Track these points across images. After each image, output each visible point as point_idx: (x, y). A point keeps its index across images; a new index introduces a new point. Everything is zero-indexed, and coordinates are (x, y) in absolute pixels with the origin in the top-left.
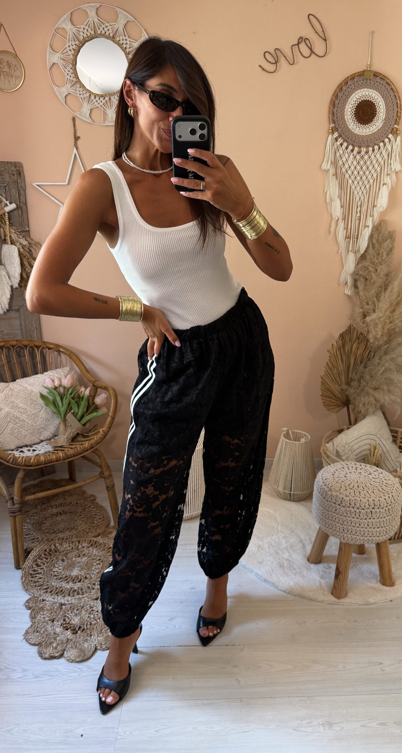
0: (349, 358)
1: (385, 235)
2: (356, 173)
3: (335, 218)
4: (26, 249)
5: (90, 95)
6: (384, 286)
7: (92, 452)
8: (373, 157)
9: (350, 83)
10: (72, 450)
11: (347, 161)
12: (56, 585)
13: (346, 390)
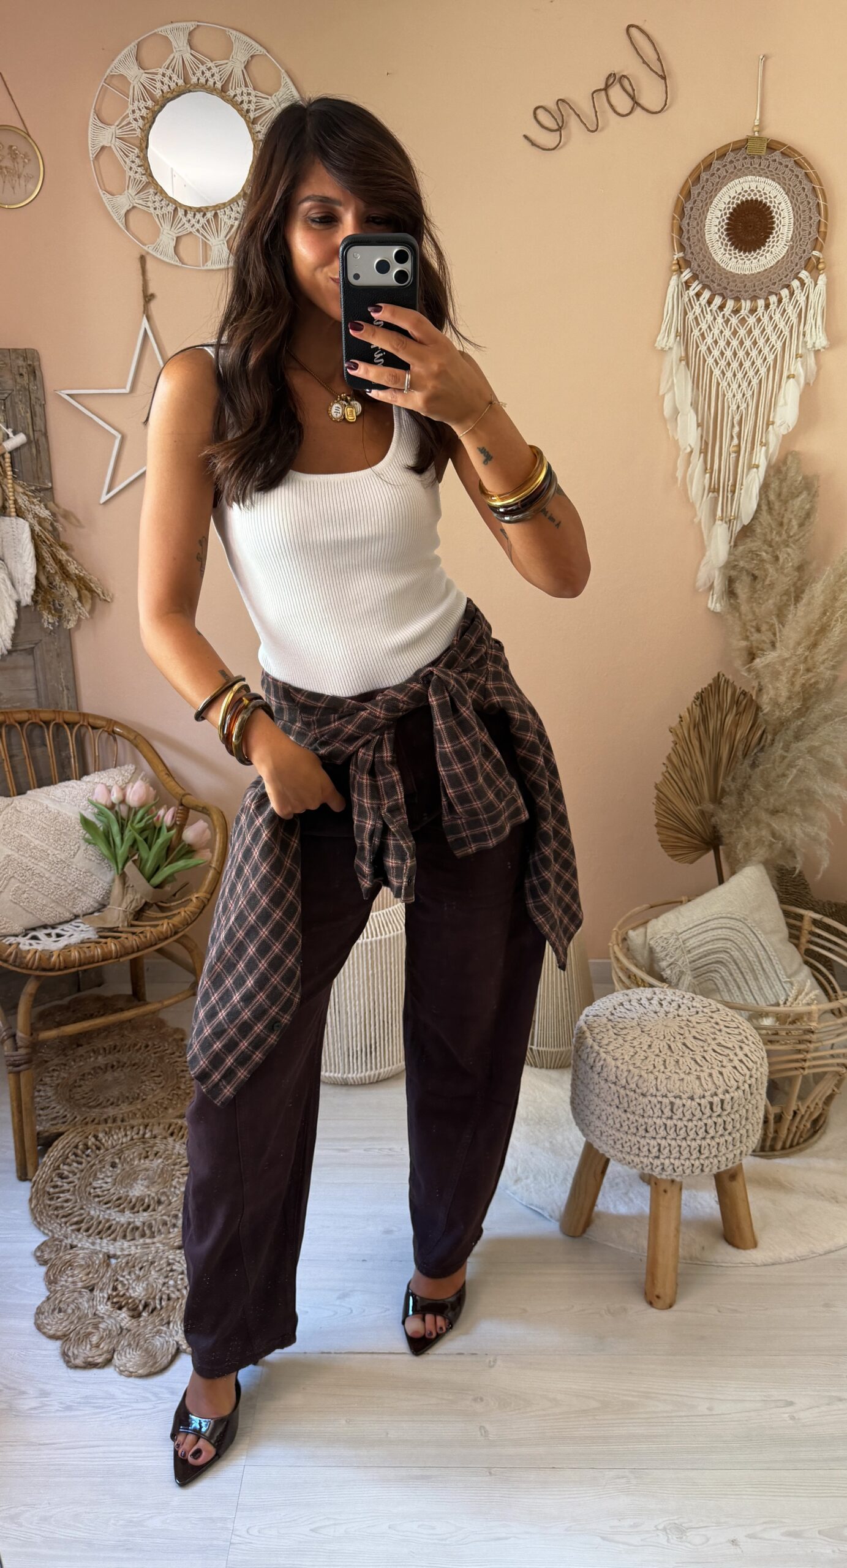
0: (716, 745)
1: (796, 484)
2: (729, 353)
3: (685, 449)
4: (47, 525)
5: (176, 210)
6: (795, 592)
7: (175, 941)
8: (765, 319)
9: (716, 164)
10: (134, 937)
11: (711, 330)
12: (99, 1216)
13: (712, 816)
